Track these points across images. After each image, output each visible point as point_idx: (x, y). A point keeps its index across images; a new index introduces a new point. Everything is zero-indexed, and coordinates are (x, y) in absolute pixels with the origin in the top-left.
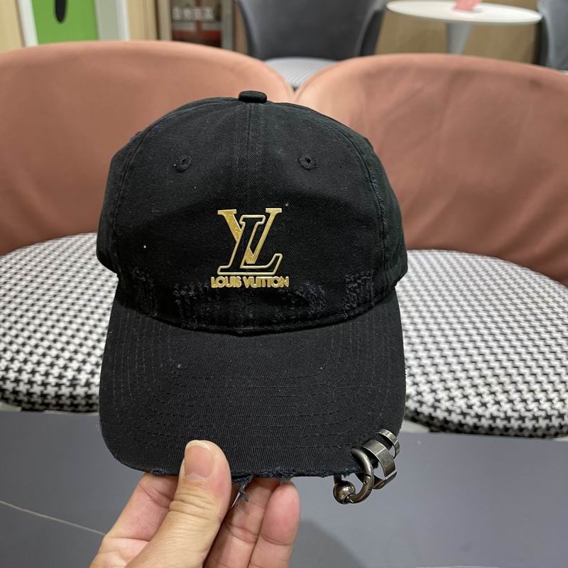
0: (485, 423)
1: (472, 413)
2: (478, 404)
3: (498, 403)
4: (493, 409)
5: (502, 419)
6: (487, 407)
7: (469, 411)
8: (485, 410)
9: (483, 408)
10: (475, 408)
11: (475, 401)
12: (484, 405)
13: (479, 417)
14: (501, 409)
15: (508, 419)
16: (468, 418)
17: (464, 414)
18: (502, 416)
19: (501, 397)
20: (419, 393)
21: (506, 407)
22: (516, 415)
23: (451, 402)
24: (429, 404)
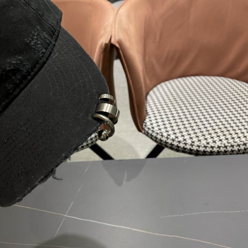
0: (215, 150)
1: (209, 146)
2: (212, 142)
3: (221, 140)
4: (219, 143)
5: (223, 147)
6: (216, 143)
7: (208, 145)
8: (215, 144)
9: (214, 143)
10: (210, 143)
11: (210, 140)
12: (214, 142)
13: (212, 147)
14: (222, 143)
15: (226, 147)
16: (208, 148)
17: (205, 147)
18: (223, 146)
19: (222, 138)
20: (185, 140)
21: (225, 142)
22: (229, 145)
23: (199, 142)
24: (190, 144)
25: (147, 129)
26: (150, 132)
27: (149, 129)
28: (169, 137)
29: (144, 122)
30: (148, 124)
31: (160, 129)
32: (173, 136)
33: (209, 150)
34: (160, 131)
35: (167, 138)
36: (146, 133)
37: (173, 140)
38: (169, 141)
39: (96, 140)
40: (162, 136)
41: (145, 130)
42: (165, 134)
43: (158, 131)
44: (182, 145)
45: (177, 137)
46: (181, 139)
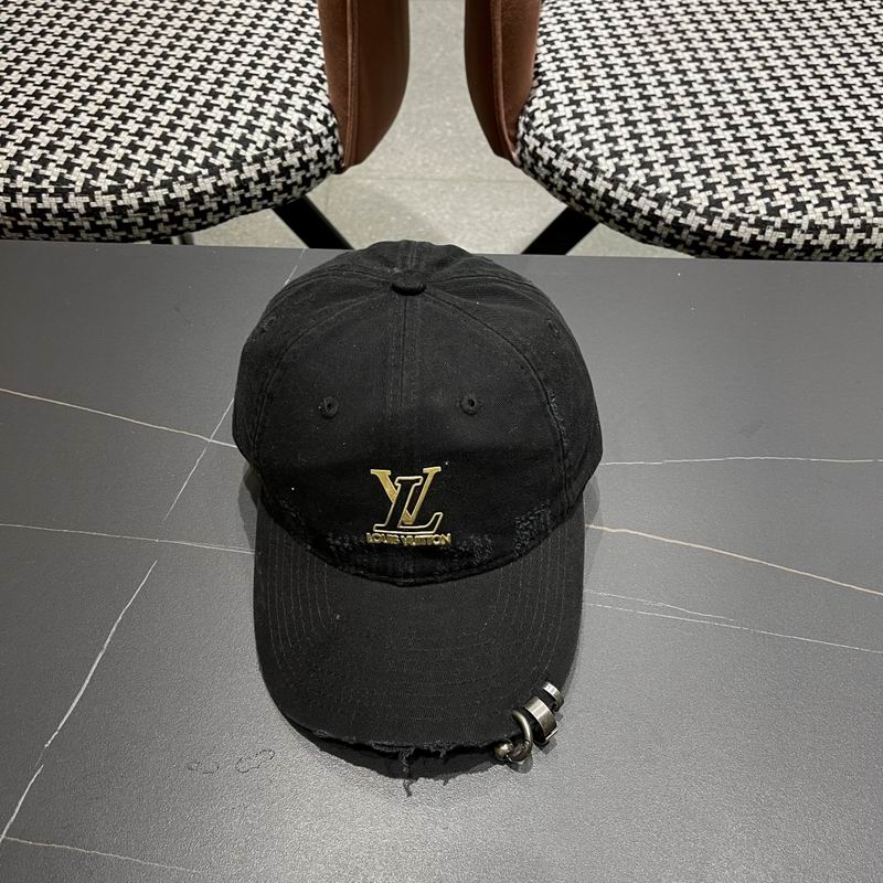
14: (831, 214)
15: (841, 229)
16: (769, 231)
17: (761, 225)
18: (831, 223)
19: (834, 192)
20: (684, 192)
21: (840, 209)
22: (857, 222)
23: (741, 205)
24: (701, 210)
25: (532, 142)
26: (546, 153)
27: (542, 139)
28: (622, 176)
29: (523, 112)
30: (542, 118)
31: (588, 144)
32: (637, 176)
33: (771, 236)
34: (586, 150)
35: (615, 182)
36: (529, 160)
37: (637, 190)
38: (622, 195)
39: (323, 174)
40: (595, 171)
41: (525, 145)
42: (607, 166)
43: (578, 149)
44: (668, 213)
45: (653, 181)
46: (668, 187)
